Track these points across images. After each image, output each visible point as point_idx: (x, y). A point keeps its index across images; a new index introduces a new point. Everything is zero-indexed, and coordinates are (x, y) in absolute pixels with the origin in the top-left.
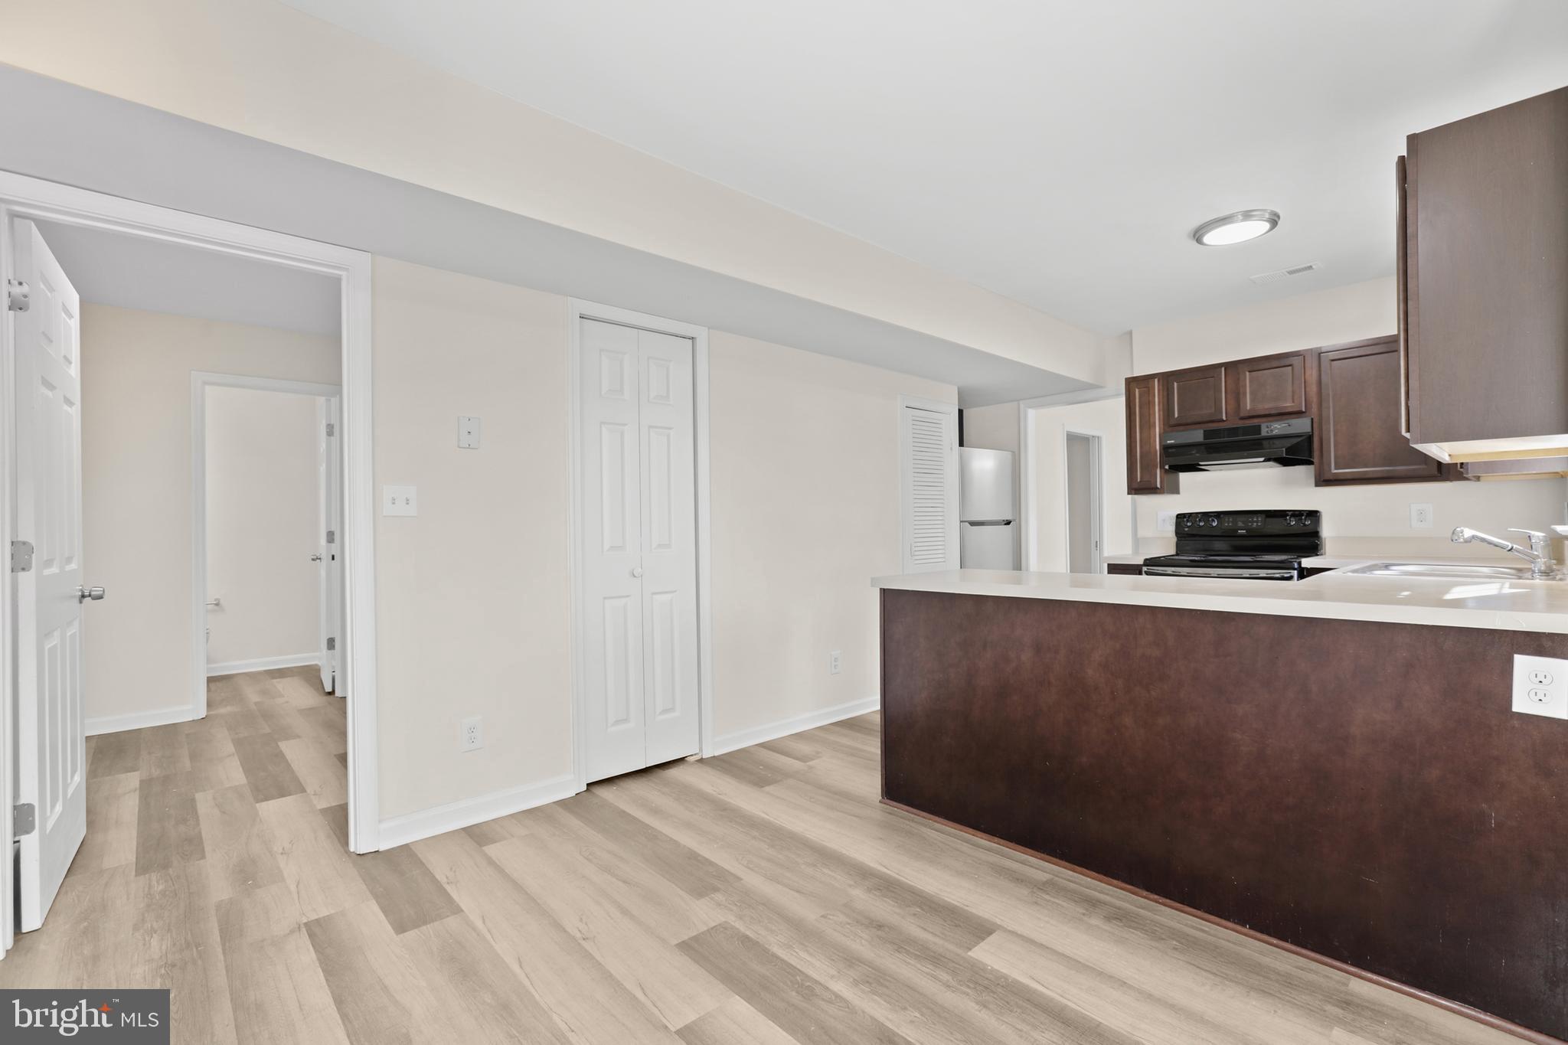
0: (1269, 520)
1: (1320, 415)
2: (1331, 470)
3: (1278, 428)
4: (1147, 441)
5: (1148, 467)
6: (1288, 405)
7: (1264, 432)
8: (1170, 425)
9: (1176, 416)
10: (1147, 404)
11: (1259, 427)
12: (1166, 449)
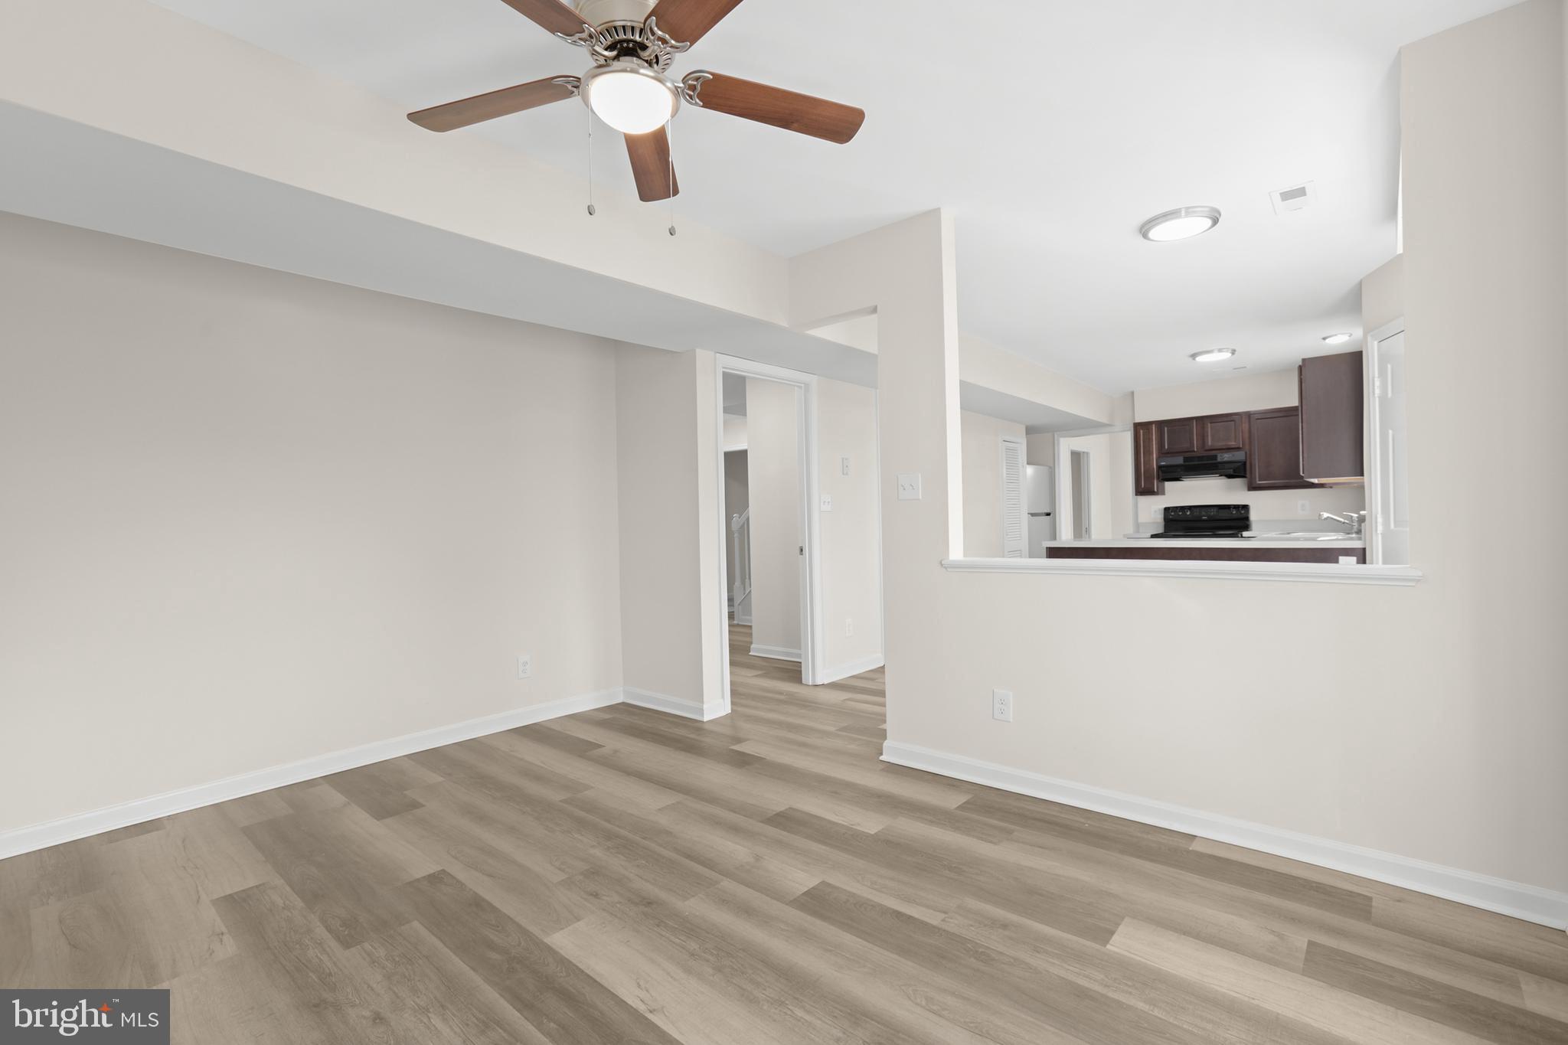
0: (1220, 511)
1: (1250, 451)
2: (1256, 482)
3: (1226, 457)
4: (1148, 462)
5: (1149, 478)
6: (1232, 444)
7: (1219, 459)
8: (1162, 453)
9: (1166, 447)
10: (1148, 440)
11: (1216, 456)
12: (1160, 467)
